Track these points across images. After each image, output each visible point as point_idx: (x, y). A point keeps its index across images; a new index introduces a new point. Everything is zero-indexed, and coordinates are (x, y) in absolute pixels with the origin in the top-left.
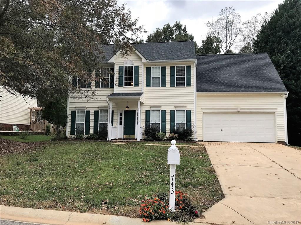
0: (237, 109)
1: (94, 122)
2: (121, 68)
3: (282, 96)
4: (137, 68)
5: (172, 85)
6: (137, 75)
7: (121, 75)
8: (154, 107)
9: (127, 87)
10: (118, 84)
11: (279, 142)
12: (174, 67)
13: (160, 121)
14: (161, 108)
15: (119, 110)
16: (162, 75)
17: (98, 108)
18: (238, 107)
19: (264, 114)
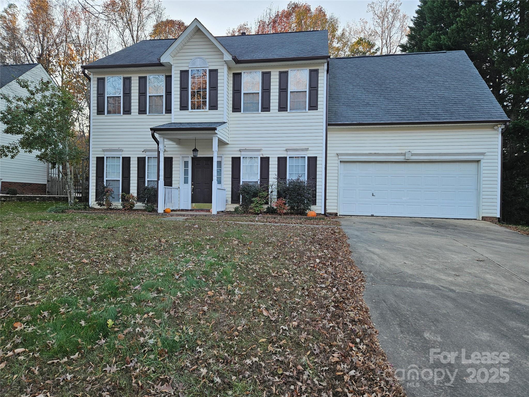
0: (404, 154)
1: (137, 178)
2: (184, 74)
3: (496, 128)
4: (214, 73)
5: (283, 108)
6: (214, 88)
7: (184, 88)
8: (246, 150)
9: (196, 110)
10: (179, 106)
11: (484, 219)
12: (287, 72)
13: (259, 178)
14: (261, 153)
15: (183, 157)
16: (263, 89)
17: (144, 153)
18: (407, 151)
19: (458, 164)
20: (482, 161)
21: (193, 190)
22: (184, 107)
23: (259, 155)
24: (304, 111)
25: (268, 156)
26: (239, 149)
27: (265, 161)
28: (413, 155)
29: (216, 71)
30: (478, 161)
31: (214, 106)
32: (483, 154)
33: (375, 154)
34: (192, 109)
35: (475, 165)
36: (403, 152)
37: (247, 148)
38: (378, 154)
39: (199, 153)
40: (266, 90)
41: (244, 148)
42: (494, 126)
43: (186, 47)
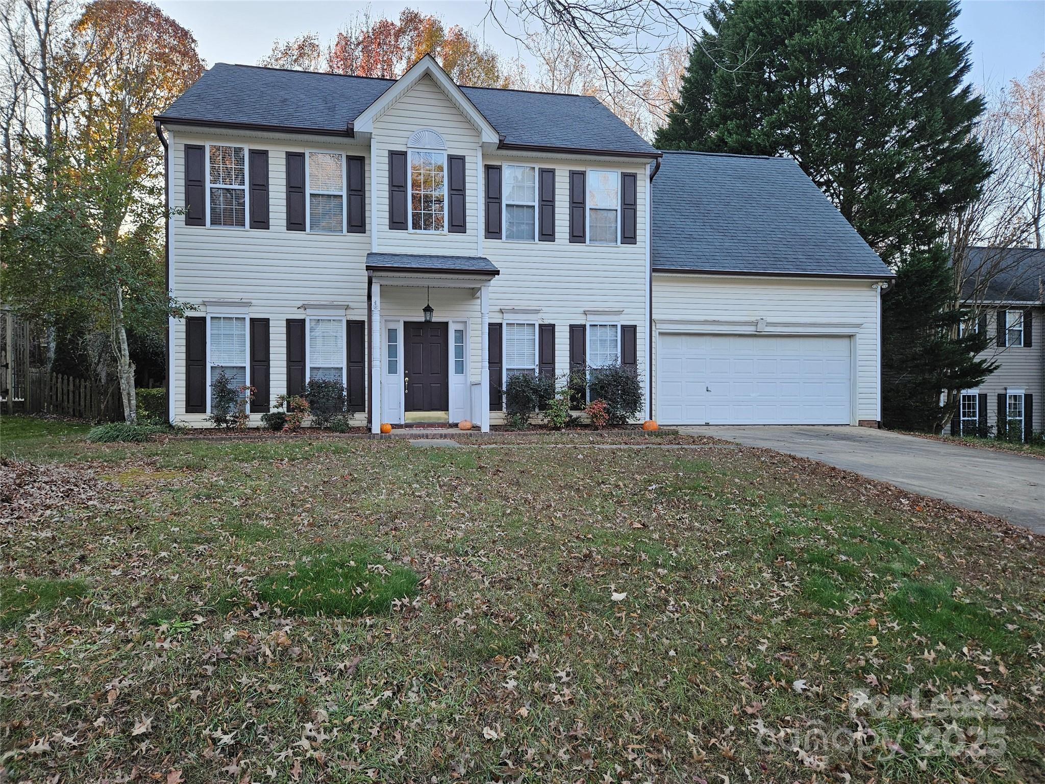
0: (756, 324)
1: (285, 363)
2: (397, 159)
3: (874, 286)
4: (457, 163)
5: (577, 236)
6: (458, 190)
7: (397, 186)
8: (513, 311)
9: (423, 231)
10: (387, 221)
11: (862, 423)
12: (583, 174)
13: (537, 362)
14: (540, 316)
15: (386, 321)
16: (542, 200)
17: (302, 310)
18: (759, 318)
19: (824, 340)
20: (858, 336)
21: (408, 387)
22: (397, 222)
23: (537, 320)
24: (613, 244)
25: (552, 322)
26: (498, 308)
27: (547, 332)
28: (769, 324)
29: (462, 159)
30: (850, 337)
31: (458, 225)
32: (859, 326)
33: (714, 322)
34: (414, 227)
35: (846, 342)
36: (753, 319)
37: (516, 308)
38: (718, 321)
39: (434, 314)
40: (547, 203)
41: (510, 308)
42: (873, 284)
43: (399, 106)
